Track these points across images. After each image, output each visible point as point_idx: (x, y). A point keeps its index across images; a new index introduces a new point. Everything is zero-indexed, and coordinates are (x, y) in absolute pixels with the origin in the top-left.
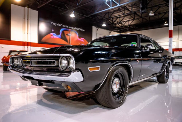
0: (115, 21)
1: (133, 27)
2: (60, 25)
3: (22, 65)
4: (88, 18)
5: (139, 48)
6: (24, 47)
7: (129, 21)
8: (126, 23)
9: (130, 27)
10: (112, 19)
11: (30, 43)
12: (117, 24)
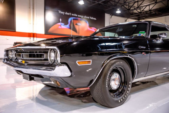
0: (131, 7)
1: (155, 12)
2: (69, 14)
3: (16, 59)
4: (99, 4)
5: (147, 38)
6: (30, 39)
7: (149, 5)
8: (146, 7)
9: (150, 13)
10: (129, 3)
11: (36, 34)
12: (135, 10)
